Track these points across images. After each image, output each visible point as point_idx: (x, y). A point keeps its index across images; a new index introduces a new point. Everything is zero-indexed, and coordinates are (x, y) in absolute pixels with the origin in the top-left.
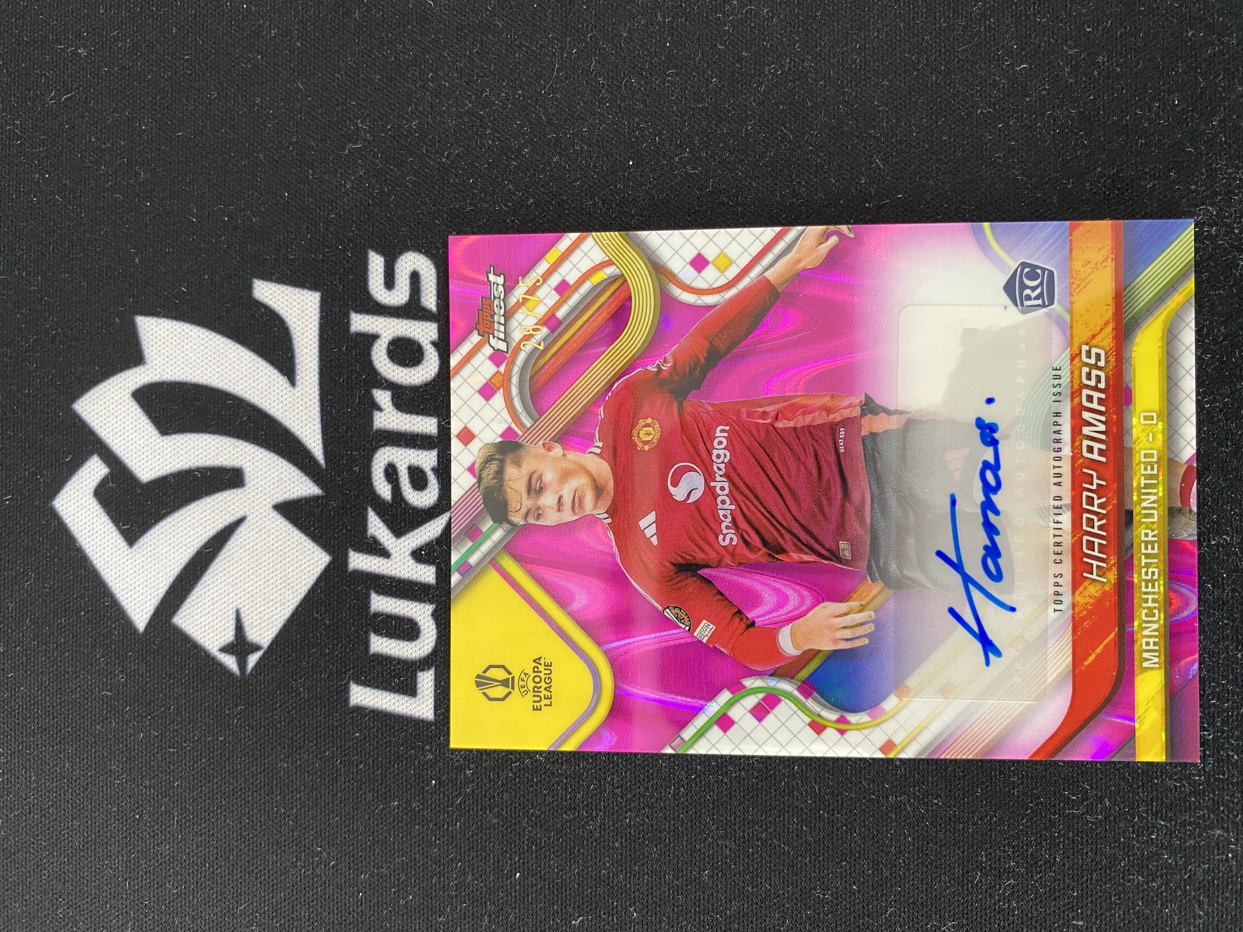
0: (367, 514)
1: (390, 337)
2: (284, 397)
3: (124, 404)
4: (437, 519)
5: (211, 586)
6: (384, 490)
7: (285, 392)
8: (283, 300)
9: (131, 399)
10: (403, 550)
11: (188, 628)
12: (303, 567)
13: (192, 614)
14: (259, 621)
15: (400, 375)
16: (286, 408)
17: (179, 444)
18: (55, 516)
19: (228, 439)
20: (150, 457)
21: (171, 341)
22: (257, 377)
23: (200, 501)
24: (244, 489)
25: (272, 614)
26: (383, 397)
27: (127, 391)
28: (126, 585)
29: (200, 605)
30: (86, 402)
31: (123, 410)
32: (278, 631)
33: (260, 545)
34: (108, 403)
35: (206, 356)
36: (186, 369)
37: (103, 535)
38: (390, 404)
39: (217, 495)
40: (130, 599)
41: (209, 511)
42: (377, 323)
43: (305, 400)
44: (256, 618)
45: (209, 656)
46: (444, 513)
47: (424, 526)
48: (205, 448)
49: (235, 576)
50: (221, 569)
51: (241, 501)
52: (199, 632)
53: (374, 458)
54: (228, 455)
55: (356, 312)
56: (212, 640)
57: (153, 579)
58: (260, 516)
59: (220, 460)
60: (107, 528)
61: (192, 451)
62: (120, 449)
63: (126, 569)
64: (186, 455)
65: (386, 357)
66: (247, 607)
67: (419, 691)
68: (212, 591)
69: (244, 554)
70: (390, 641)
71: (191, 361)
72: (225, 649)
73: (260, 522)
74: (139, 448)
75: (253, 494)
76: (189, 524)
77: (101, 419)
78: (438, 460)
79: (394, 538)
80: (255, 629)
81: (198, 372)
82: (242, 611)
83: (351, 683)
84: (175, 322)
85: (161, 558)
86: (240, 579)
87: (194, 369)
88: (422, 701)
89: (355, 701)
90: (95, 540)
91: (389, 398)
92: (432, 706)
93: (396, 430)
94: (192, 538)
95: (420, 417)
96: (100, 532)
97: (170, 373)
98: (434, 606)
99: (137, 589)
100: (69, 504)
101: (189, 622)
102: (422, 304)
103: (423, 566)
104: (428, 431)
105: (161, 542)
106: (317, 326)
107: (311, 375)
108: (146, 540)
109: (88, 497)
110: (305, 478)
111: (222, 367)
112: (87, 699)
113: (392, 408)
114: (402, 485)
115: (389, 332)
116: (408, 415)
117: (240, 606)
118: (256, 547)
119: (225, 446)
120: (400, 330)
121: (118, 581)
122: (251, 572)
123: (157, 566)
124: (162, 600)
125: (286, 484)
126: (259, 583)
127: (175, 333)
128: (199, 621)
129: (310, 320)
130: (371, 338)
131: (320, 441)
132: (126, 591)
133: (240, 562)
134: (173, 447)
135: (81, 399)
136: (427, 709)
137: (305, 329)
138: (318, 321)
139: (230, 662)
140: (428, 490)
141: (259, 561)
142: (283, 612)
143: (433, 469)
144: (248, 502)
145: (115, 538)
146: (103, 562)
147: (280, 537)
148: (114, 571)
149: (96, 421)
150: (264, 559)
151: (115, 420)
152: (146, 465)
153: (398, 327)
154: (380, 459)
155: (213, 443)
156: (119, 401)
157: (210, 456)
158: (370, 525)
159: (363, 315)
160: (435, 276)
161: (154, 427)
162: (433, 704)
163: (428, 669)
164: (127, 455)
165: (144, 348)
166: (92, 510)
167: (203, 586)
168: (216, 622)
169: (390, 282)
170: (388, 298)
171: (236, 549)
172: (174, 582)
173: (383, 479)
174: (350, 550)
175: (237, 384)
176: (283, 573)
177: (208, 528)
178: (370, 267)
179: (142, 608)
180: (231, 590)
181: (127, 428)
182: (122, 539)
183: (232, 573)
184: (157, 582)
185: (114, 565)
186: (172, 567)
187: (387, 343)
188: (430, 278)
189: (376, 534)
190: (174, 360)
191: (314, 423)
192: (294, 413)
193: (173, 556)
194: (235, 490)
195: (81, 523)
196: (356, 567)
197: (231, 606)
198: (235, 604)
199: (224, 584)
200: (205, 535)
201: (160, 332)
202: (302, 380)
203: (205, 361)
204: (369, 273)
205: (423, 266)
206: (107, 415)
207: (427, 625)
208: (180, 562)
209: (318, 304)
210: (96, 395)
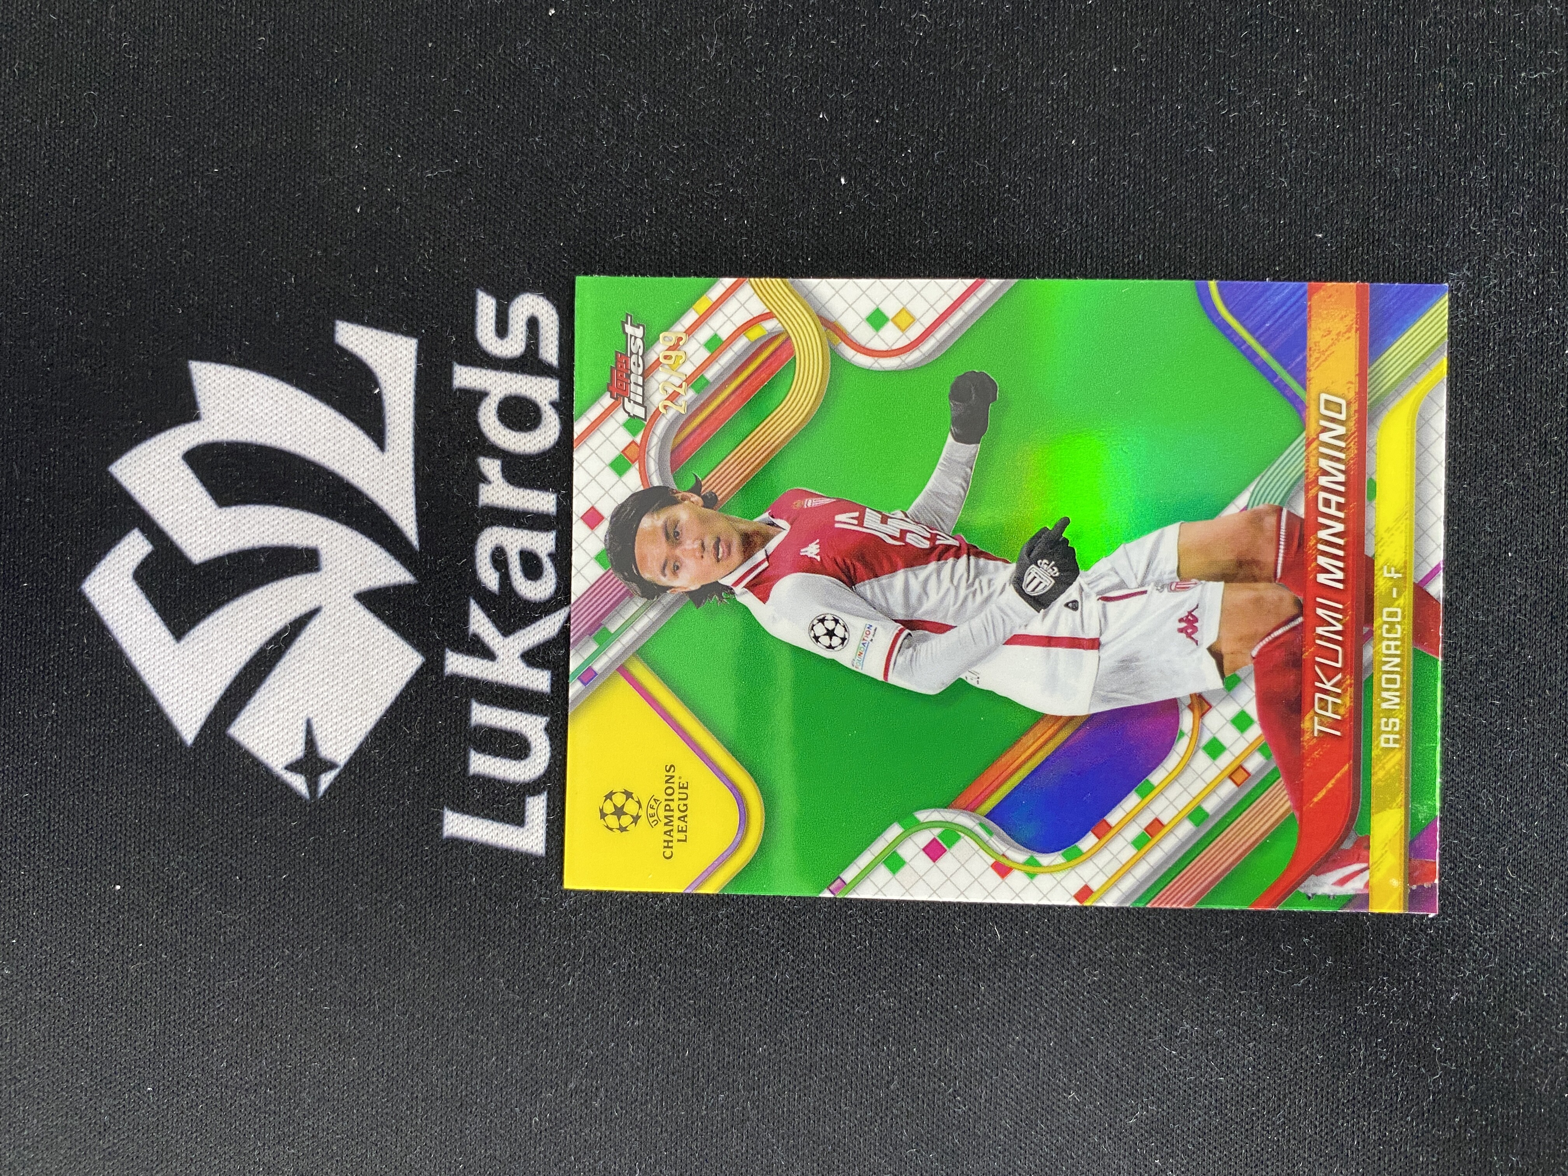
0: (469, 607)
1: (502, 396)
2: (371, 464)
3: (173, 468)
4: (553, 616)
5: (277, 690)
6: (490, 578)
7: (372, 457)
8: (371, 347)
9: (182, 462)
10: (511, 652)
11: (246, 741)
12: (390, 669)
13: (252, 725)
14: (334, 734)
15: (514, 440)
16: (372, 477)
17: (238, 518)
18: (84, 602)
19: (301, 513)
20: (204, 532)
21: (233, 392)
22: (339, 438)
23: (265, 587)
24: (319, 573)
25: (351, 725)
26: (491, 467)
27: (177, 452)
28: (171, 688)
29: (262, 712)
30: (125, 465)
31: (172, 474)
32: (357, 746)
33: (338, 642)
34: (153, 467)
35: (275, 412)
36: (251, 426)
37: (144, 627)
38: (500, 475)
39: (286, 581)
40: (175, 706)
41: (276, 600)
42: (485, 378)
43: (397, 468)
44: (331, 730)
45: (272, 776)
46: (562, 607)
47: (538, 623)
48: (272, 523)
49: (306, 679)
50: (288, 671)
51: (315, 589)
52: (261, 745)
53: (479, 540)
54: (301, 533)
55: (460, 363)
56: (276, 756)
57: (205, 681)
58: (338, 608)
59: (290, 538)
60: (149, 618)
61: (257, 526)
62: (167, 523)
63: (171, 669)
64: (248, 532)
65: (495, 419)
66: (320, 716)
67: (527, 820)
68: (277, 697)
69: (317, 653)
70: (494, 760)
71: (256, 417)
72: (292, 767)
73: (338, 614)
74: (191, 522)
75: (330, 580)
76: (250, 615)
77: (143, 486)
78: (557, 545)
79: (501, 637)
80: (329, 744)
81: (265, 431)
82: (314, 721)
83: (446, 809)
84: (238, 370)
85: (215, 655)
86: (313, 682)
87: (261, 427)
88: (531, 831)
89: (450, 832)
90: (134, 633)
91: (499, 469)
92: (543, 838)
93: (506, 507)
94: (255, 632)
95: (536, 492)
96: (139, 623)
97: (231, 432)
98: (548, 719)
99: (185, 693)
100: (102, 588)
101: (248, 734)
102: (540, 357)
103: (535, 671)
104: (545, 509)
105: (215, 636)
106: (413, 379)
107: (404, 438)
108: (197, 634)
109: (126, 579)
110: (394, 562)
111: (294, 427)
112: (121, 825)
113: (502, 480)
114: (512, 573)
115: (500, 388)
116: (522, 490)
117: (311, 716)
118: (332, 644)
119: (297, 522)
120: (514, 387)
121: (161, 682)
122: (326, 674)
123: (210, 665)
124: (215, 706)
125: (370, 570)
126: (336, 688)
127: (238, 383)
128: (261, 733)
129: (404, 372)
130: (480, 396)
131: (414, 518)
132: (171, 695)
133: (312, 662)
134: (233, 521)
135: (120, 461)
136: (536, 841)
137: (399, 382)
138: (414, 373)
139: (298, 782)
140: (544, 580)
141: (337, 661)
142: (364, 723)
143: (550, 555)
144: (324, 590)
145: (159, 631)
146: (143, 660)
147: (363, 633)
148: (157, 671)
149: (138, 488)
150: (341, 658)
151: (162, 487)
152: (200, 542)
153: (511, 383)
154: (486, 541)
155: (283, 517)
156: (168, 464)
157: (278, 534)
158: (472, 621)
159: (469, 368)
160: (557, 323)
161: (210, 497)
162: (544, 835)
163: (539, 793)
164: (176, 530)
165: (199, 400)
166: (131, 596)
167: (267, 690)
168: (281, 734)
169: (502, 330)
170: (500, 349)
171: (308, 646)
172: (231, 685)
173: (489, 565)
174: (447, 650)
175: (313, 447)
176: (366, 676)
177: (274, 620)
178: (479, 310)
179: (190, 716)
180: (301, 695)
181: (176, 497)
182: (168, 632)
183: (303, 675)
184: (210, 685)
185: (158, 664)
186: (229, 667)
187: (497, 402)
188: (551, 325)
189: (480, 631)
190: (237, 416)
191: (407, 495)
192: (382, 483)
193: (230, 653)
194: (308, 576)
195: (116, 612)
196: (455, 671)
197: (301, 715)
198: (306, 712)
199: (292, 688)
200: (269, 630)
201: (218, 381)
202: (393, 445)
203: (275, 418)
204: (478, 317)
205: (543, 311)
206: (153, 480)
207: (539, 741)
208: (239, 661)
209: (414, 353)
210: (138, 456)
